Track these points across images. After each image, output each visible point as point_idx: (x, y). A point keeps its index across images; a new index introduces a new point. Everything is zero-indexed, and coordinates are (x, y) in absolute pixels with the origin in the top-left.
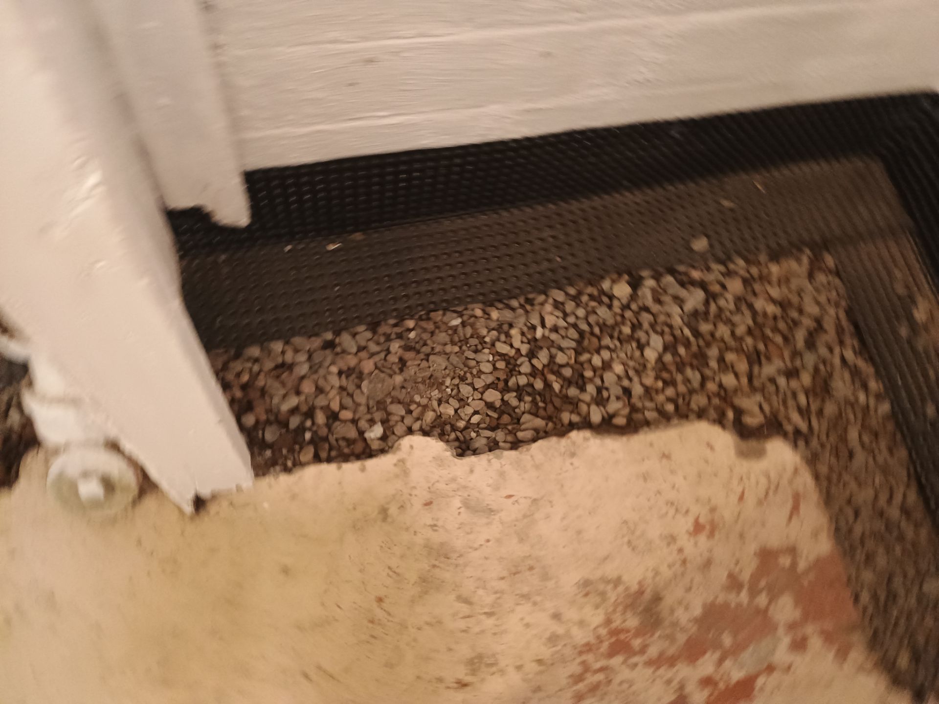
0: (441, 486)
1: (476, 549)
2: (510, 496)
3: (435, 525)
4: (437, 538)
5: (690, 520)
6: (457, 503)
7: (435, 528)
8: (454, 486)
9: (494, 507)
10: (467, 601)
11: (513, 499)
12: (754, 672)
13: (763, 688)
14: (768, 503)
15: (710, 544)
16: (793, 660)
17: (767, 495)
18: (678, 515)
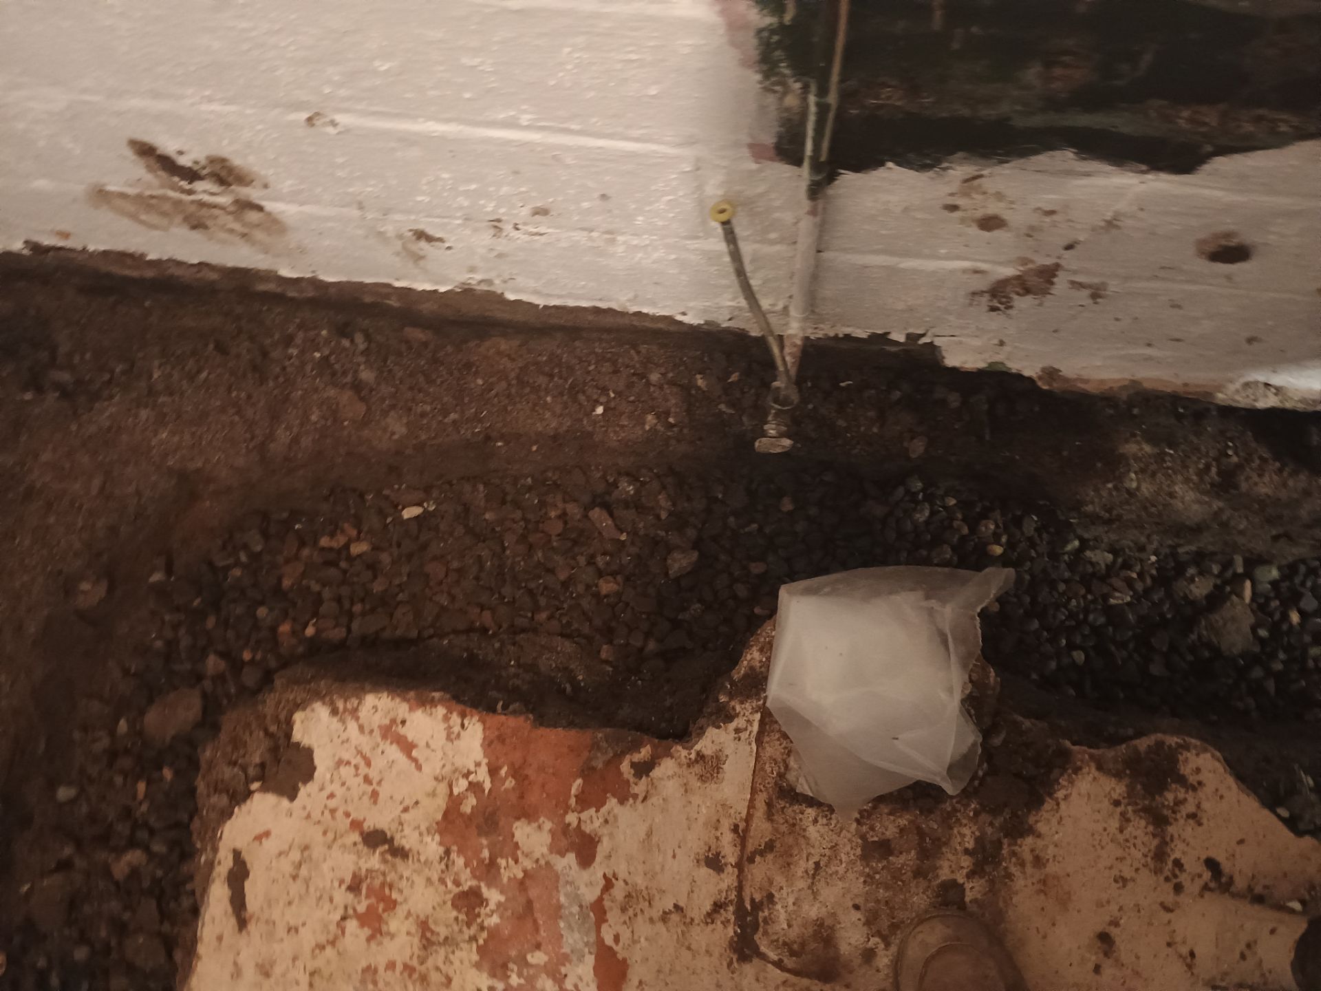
5: (353, 926)
12: (592, 938)
13: (617, 939)
14: (379, 783)
15: (401, 911)
16: (598, 870)
17: (367, 780)
18: (339, 944)
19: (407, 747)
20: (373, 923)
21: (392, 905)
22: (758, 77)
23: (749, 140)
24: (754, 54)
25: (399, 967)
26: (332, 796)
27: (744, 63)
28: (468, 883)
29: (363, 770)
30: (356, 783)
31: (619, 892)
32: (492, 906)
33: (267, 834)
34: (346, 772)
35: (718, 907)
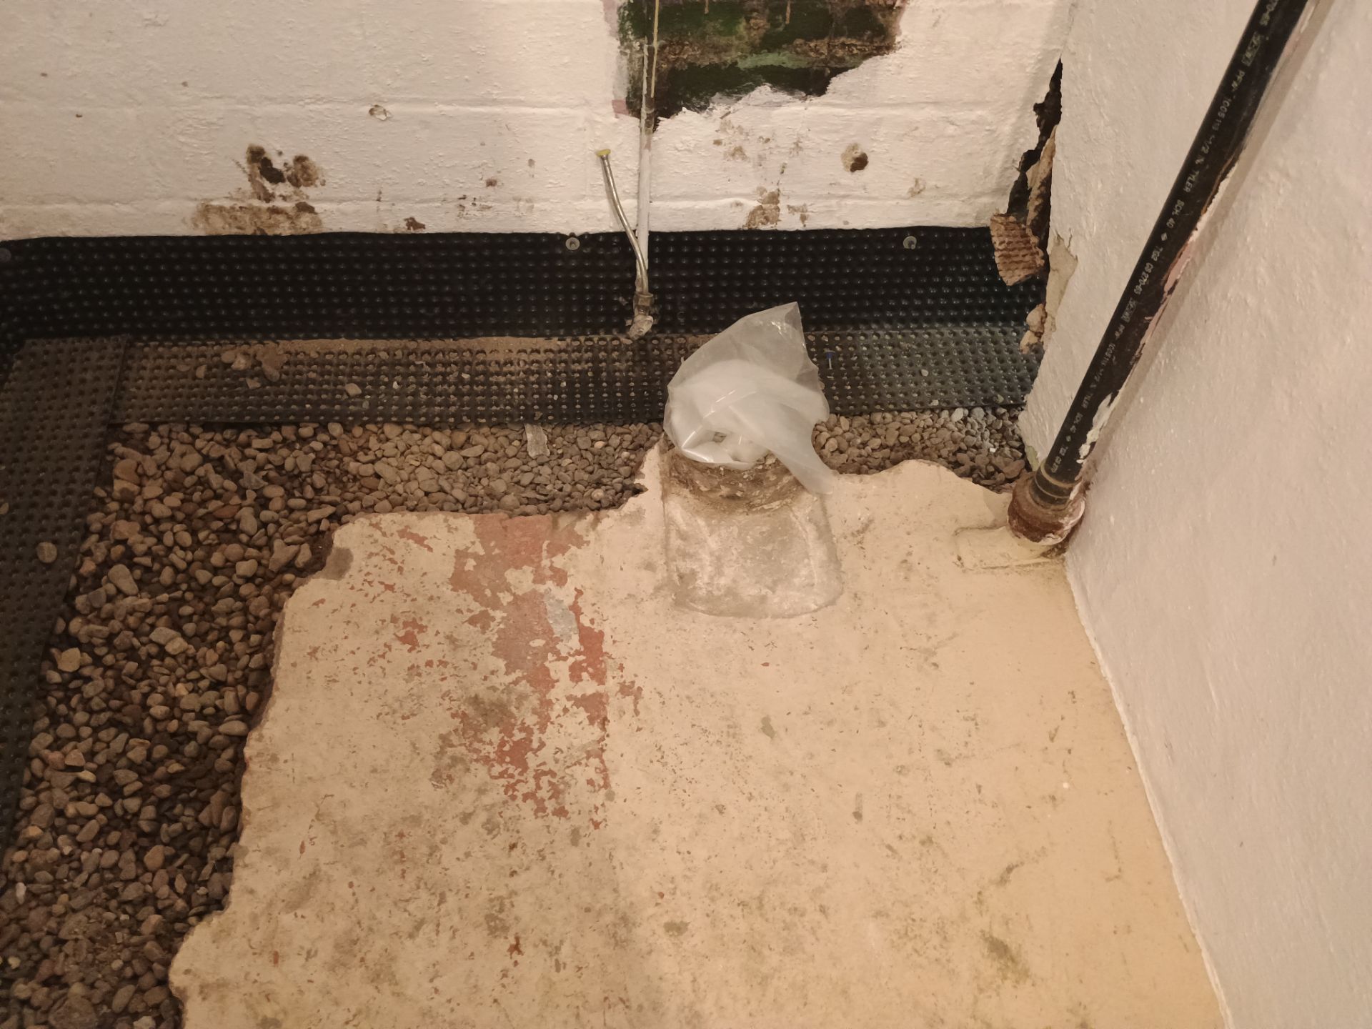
0: (257, 937)
1: (357, 901)
2: (302, 848)
3: (309, 952)
4: (326, 952)
5: (397, 645)
6: (287, 919)
7: (312, 953)
8: (263, 920)
9: (310, 869)
10: (419, 925)
11: (307, 845)
12: (575, 625)
13: (592, 621)
14: (403, 562)
15: (431, 632)
16: (571, 586)
17: (393, 561)
18: (388, 656)
19: (420, 540)
20: (410, 640)
21: (422, 629)
22: (618, 43)
23: (613, 98)
24: (616, 26)
25: (436, 663)
26: (368, 574)
27: (611, 34)
28: (477, 608)
29: (389, 555)
30: (387, 565)
31: (588, 595)
32: (498, 620)
33: (322, 601)
34: (375, 560)
35: (658, 589)
